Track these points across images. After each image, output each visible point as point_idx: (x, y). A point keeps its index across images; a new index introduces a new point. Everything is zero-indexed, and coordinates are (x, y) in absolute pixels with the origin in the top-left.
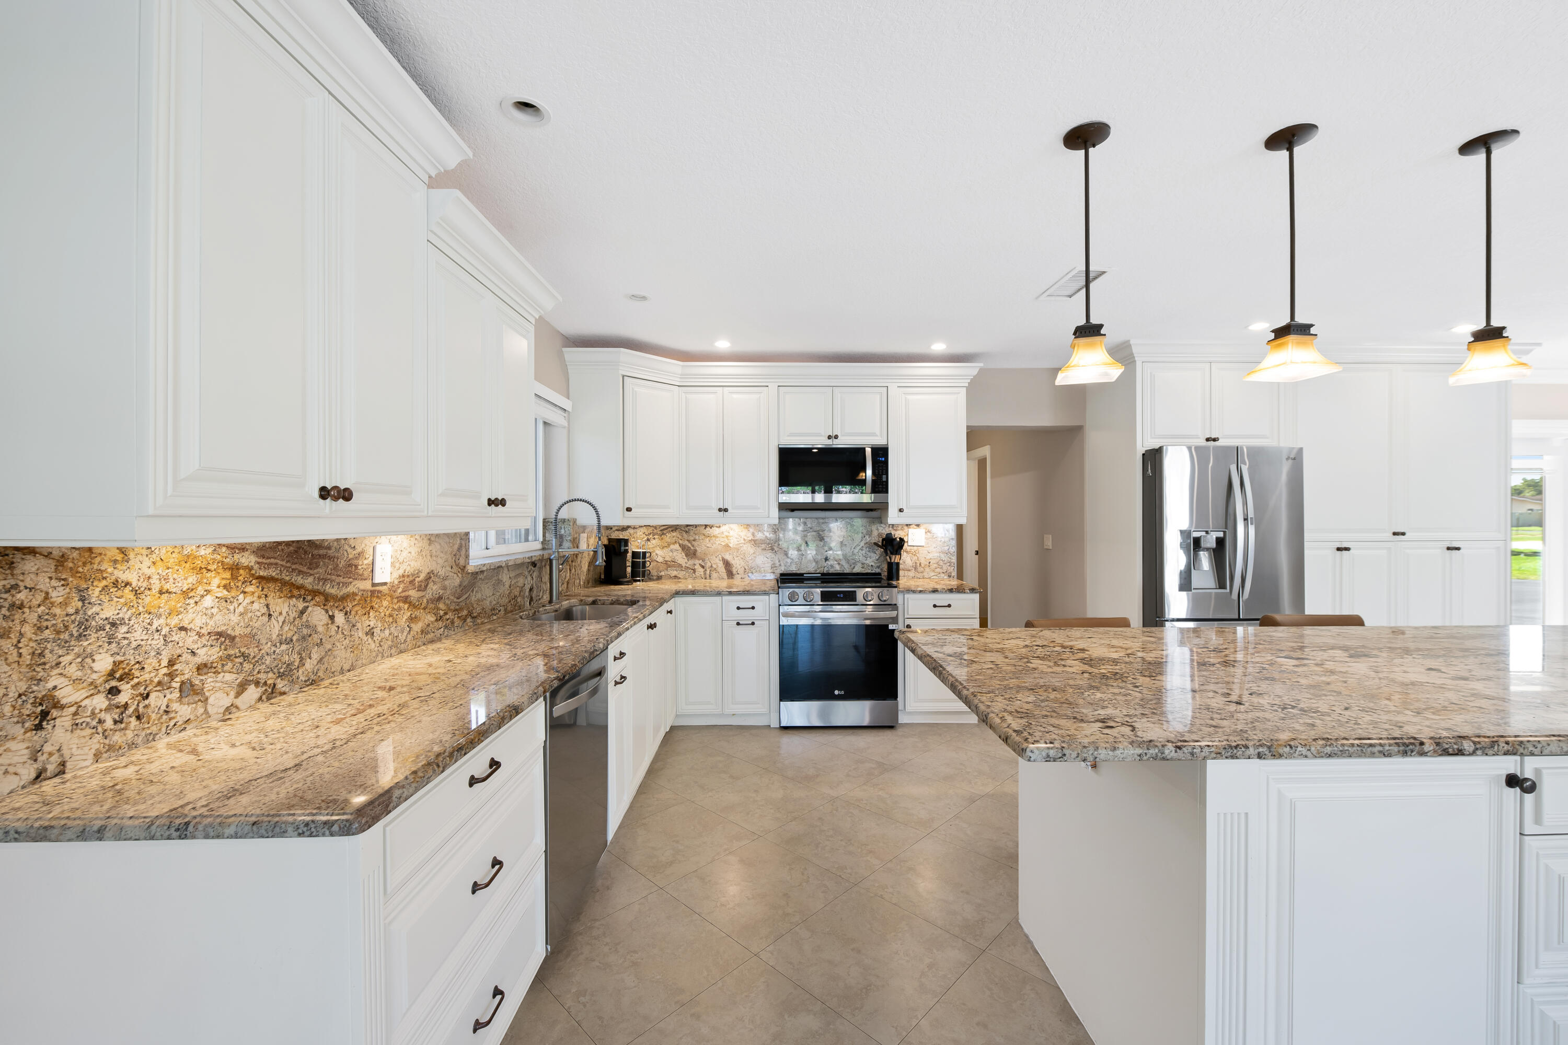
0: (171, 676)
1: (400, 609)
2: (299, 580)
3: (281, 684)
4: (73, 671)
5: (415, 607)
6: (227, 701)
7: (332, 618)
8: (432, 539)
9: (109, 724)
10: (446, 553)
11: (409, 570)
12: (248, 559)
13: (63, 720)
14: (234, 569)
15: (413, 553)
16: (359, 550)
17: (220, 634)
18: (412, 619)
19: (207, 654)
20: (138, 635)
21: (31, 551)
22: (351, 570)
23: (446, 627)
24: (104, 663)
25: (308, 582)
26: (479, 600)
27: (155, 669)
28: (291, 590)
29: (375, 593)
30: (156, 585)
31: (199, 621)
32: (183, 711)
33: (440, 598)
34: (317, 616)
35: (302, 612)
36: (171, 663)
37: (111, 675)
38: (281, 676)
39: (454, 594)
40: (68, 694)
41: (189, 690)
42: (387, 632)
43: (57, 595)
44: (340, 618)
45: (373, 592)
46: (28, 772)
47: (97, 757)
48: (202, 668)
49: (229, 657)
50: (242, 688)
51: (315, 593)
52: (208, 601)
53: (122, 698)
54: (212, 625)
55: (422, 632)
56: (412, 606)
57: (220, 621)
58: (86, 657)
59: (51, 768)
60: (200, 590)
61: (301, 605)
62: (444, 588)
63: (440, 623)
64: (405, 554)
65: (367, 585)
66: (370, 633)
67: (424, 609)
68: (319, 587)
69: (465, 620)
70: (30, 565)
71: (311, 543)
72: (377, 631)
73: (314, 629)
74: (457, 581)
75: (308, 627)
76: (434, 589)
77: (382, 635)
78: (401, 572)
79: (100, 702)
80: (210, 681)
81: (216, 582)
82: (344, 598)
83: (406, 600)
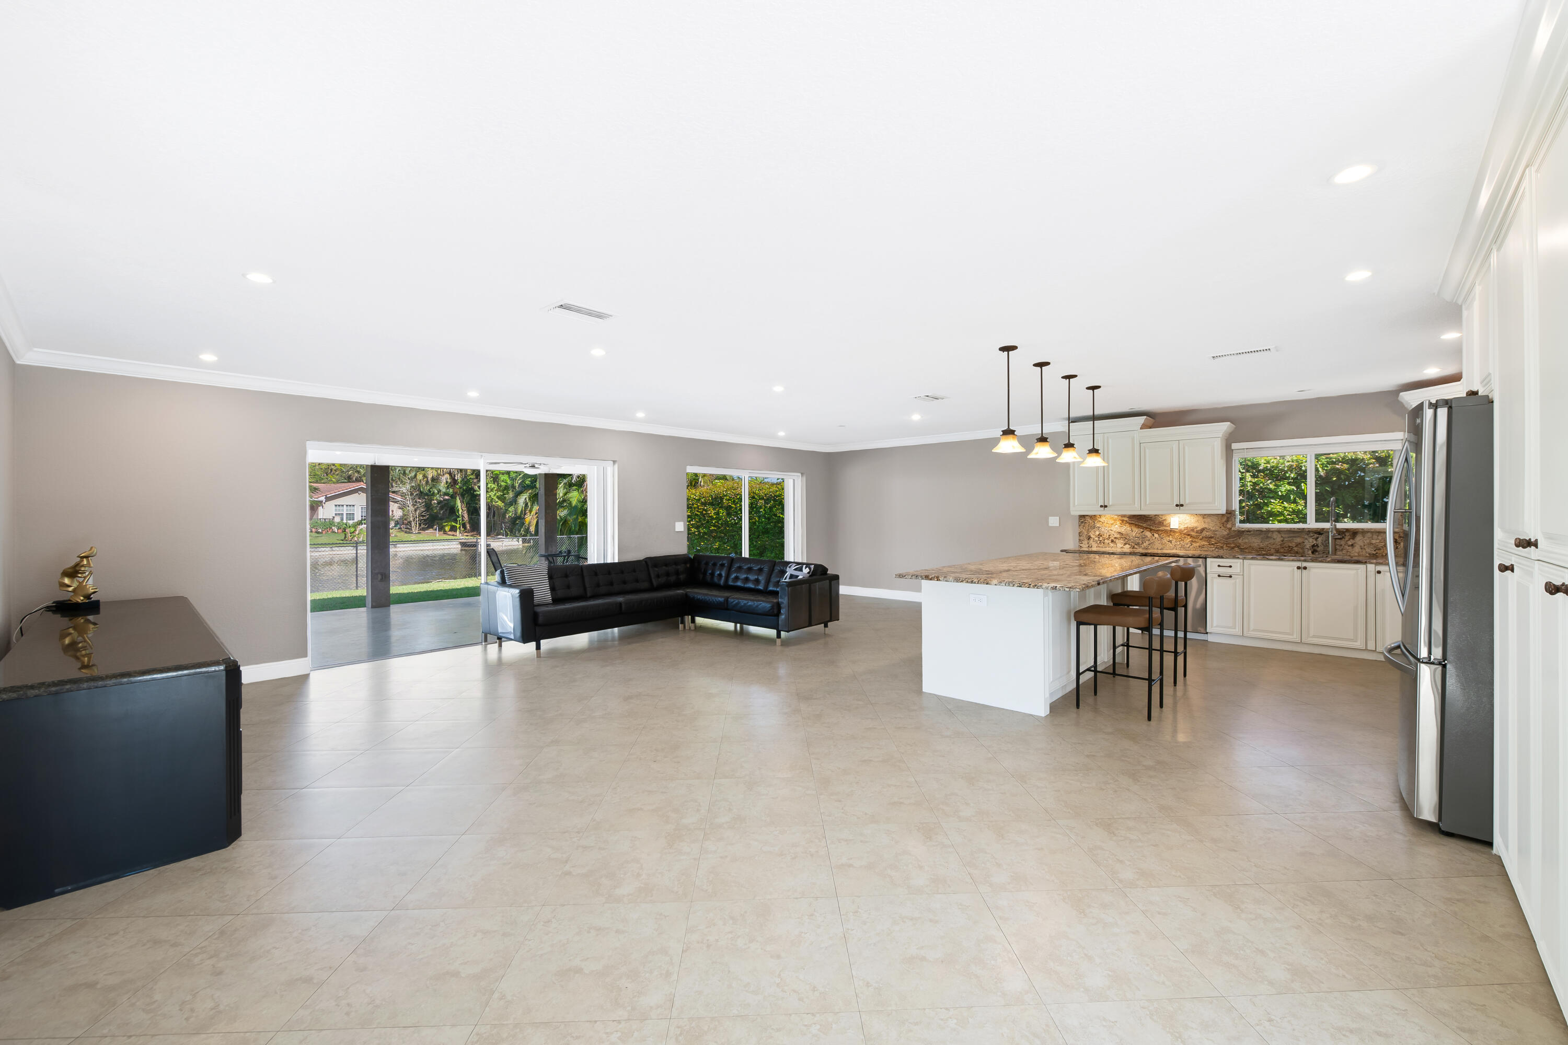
0: (1109, 538)
1: (1185, 537)
2: (1141, 525)
3: (1136, 546)
4: (1093, 533)
5: (1194, 538)
6: (1122, 546)
7: (1153, 535)
8: (1204, 516)
9: (1098, 542)
10: (1215, 522)
11: (1189, 526)
12: (1125, 519)
13: (1092, 540)
14: (1123, 521)
15: (1192, 521)
16: (1164, 518)
17: (1120, 533)
18: (1192, 541)
19: (1118, 536)
20: (1103, 530)
21: (1087, 515)
22: (1161, 523)
23: (1217, 548)
24: (1097, 533)
25: (1144, 525)
26: (1245, 543)
27: (1106, 536)
28: (1138, 526)
29: (1172, 531)
30: (1106, 522)
31: (1114, 530)
32: (1112, 545)
33: (1211, 537)
34: (1148, 534)
35: (1143, 532)
36: (1109, 536)
37: (1099, 535)
38: (1136, 545)
39: (1223, 537)
40: (1092, 536)
41: (1112, 541)
42: (1178, 543)
43: (1091, 522)
44: (1156, 535)
45: (1171, 531)
46: (1087, 546)
47: (1097, 547)
48: (1115, 538)
49: (1122, 538)
50: (1125, 544)
51: (1146, 528)
52: (1116, 526)
53: (1101, 539)
54: (1117, 531)
55: (1199, 547)
56: (1191, 537)
57: (1119, 530)
58: (1095, 532)
59: (1090, 546)
60: (1115, 524)
61: (1142, 530)
62: (1215, 534)
63: (1212, 546)
64: (1188, 521)
65: (1168, 528)
66: (1170, 541)
67: (1201, 539)
68: (1148, 527)
69: (1233, 548)
70: (1087, 517)
71: (1144, 516)
72: (1173, 541)
73: (1147, 537)
74: (1225, 533)
75: (1144, 535)
76: (1205, 534)
77: (1176, 543)
78: (1186, 526)
79: (1097, 539)
80: (1117, 541)
81: (1118, 523)
82: (1157, 531)
83: (1189, 535)
